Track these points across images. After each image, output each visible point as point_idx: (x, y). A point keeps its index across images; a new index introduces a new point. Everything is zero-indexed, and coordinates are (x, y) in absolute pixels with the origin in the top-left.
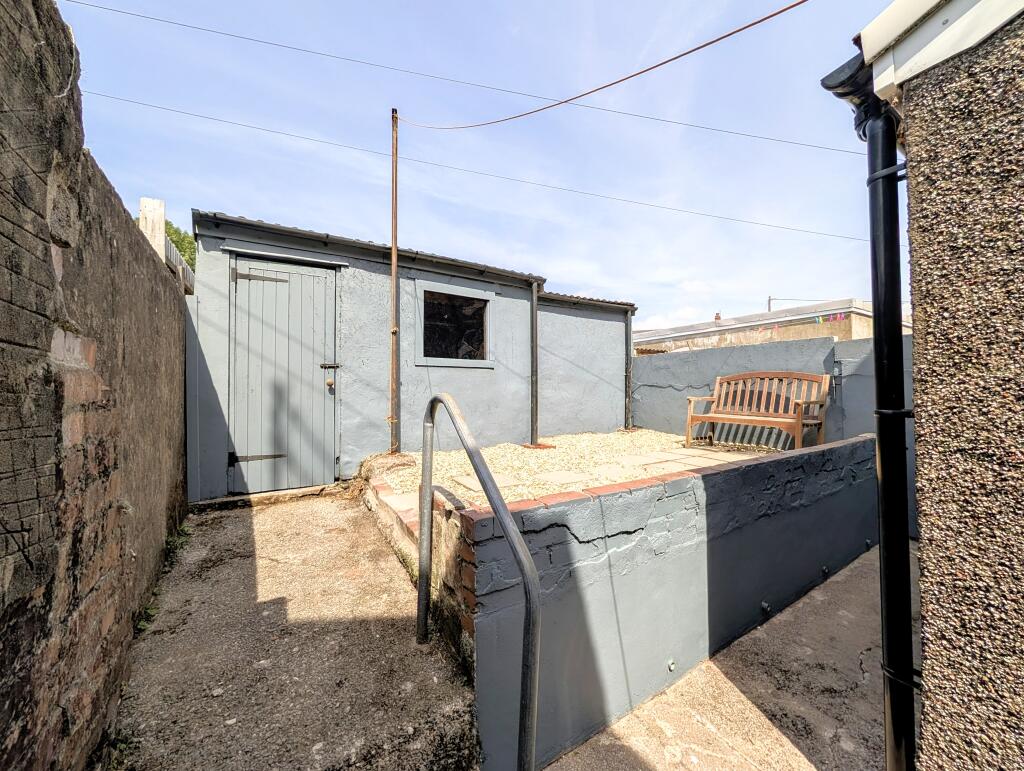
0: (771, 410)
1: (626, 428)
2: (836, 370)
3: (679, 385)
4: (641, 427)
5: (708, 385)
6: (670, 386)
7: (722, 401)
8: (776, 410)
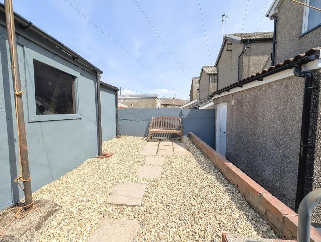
0: (168, 127)
1: (117, 136)
2: (182, 116)
3: (137, 120)
4: (123, 135)
5: (148, 120)
6: (134, 120)
7: (154, 125)
8: (170, 127)
